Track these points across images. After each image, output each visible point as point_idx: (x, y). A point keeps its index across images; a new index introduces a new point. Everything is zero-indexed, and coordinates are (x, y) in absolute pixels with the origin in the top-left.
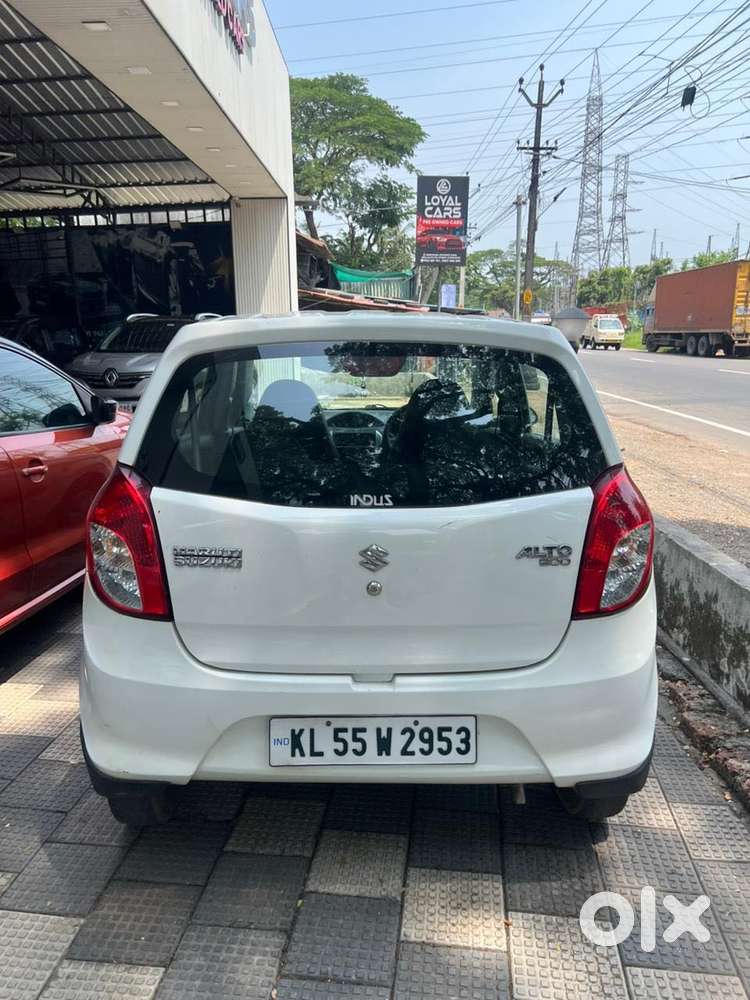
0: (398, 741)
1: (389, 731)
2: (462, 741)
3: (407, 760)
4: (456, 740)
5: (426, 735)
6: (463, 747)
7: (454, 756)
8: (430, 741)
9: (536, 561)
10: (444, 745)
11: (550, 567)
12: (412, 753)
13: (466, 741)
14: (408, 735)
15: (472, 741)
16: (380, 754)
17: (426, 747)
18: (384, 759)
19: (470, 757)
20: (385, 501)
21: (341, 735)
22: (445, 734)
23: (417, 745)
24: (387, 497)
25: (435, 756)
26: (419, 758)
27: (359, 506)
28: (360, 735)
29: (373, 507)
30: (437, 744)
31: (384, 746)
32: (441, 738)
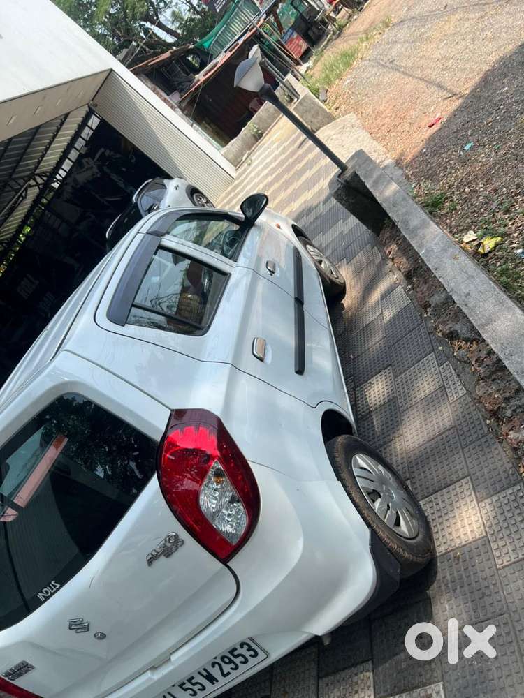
0: (215, 672)
1: (205, 670)
2: (248, 650)
3: (229, 678)
4: (244, 651)
5: (227, 660)
6: (252, 653)
7: (252, 661)
8: (231, 662)
9: (163, 558)
10: (241, 659)
11: (175, 554)
12: (229, 673)
13: (250, 649)
14: (217, 666)
15: (254, 646)
16: (214, 684)
17: (232, 666)
18: (217, 685)
19: (261, 655)
20: (55, 586)
21: (185, 687)
22: (235, 653)
23: (226, 668)
24: (53, 582)
25: (242, 668)
26: (234, 674)
27: (47, 599)
28: (193, 681)
29: (52, 594)
30: (237, 661)
31: (211, 679)
32: (236, 657)
